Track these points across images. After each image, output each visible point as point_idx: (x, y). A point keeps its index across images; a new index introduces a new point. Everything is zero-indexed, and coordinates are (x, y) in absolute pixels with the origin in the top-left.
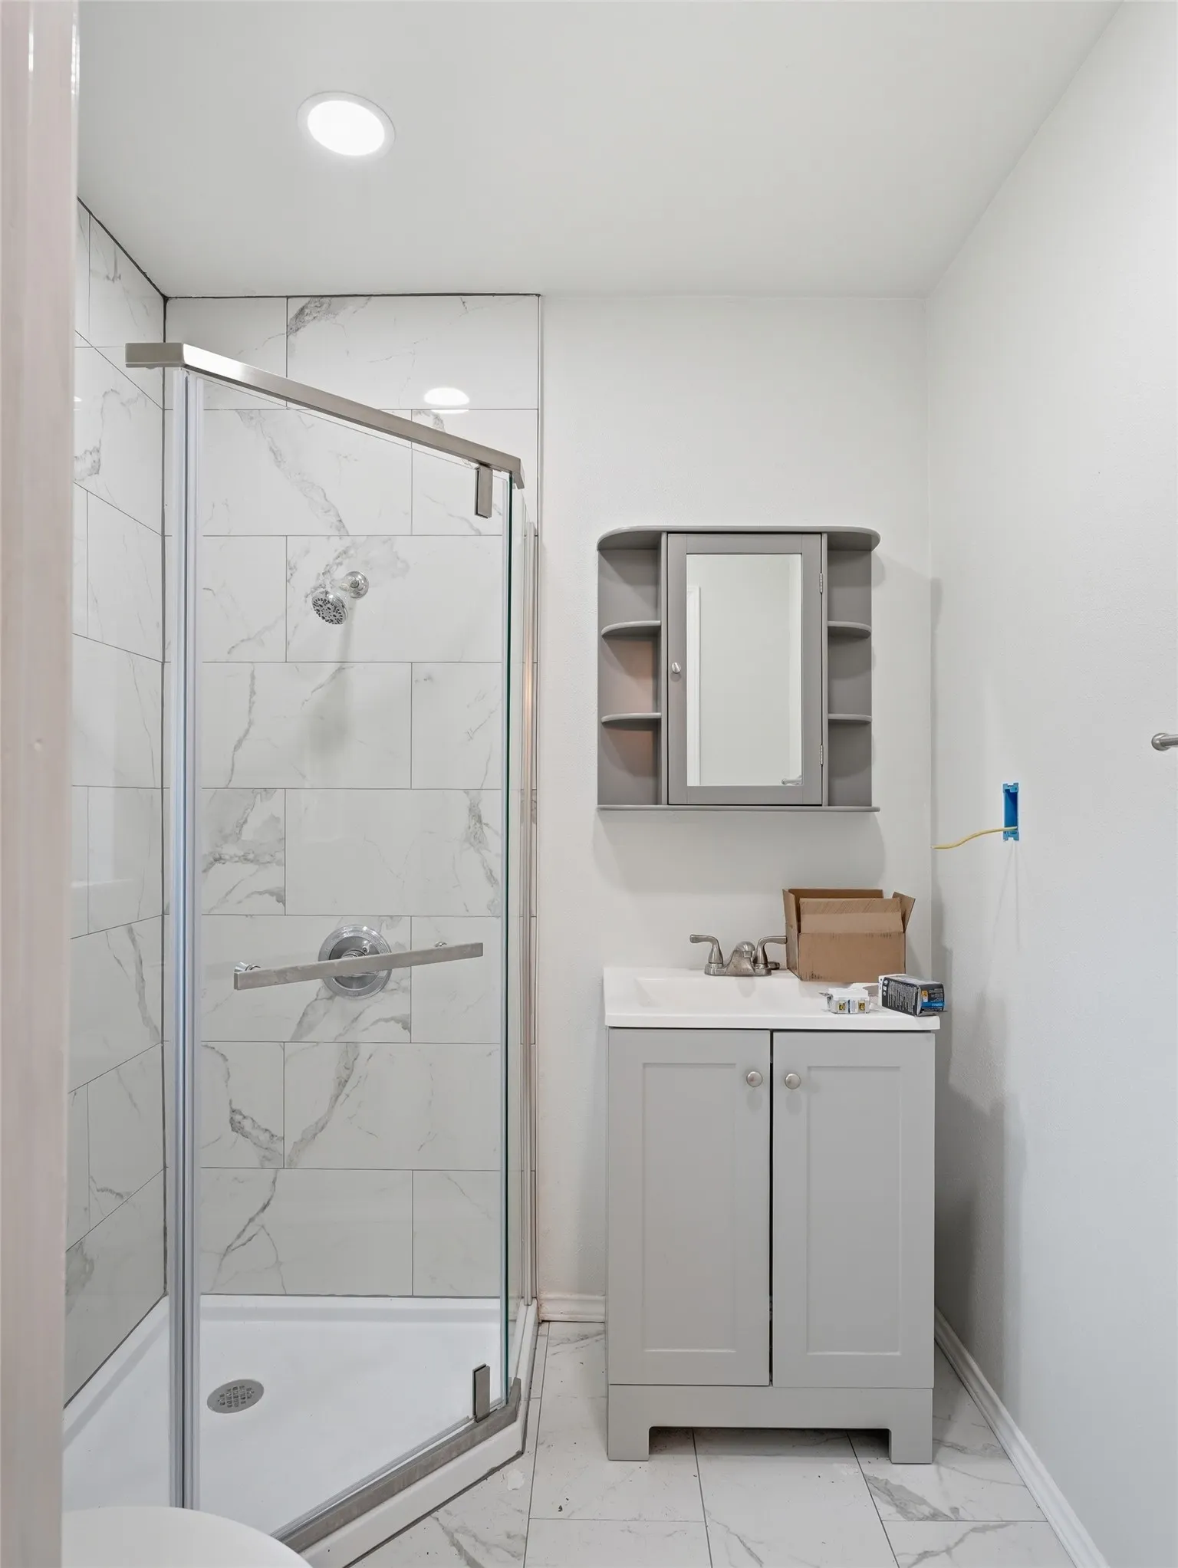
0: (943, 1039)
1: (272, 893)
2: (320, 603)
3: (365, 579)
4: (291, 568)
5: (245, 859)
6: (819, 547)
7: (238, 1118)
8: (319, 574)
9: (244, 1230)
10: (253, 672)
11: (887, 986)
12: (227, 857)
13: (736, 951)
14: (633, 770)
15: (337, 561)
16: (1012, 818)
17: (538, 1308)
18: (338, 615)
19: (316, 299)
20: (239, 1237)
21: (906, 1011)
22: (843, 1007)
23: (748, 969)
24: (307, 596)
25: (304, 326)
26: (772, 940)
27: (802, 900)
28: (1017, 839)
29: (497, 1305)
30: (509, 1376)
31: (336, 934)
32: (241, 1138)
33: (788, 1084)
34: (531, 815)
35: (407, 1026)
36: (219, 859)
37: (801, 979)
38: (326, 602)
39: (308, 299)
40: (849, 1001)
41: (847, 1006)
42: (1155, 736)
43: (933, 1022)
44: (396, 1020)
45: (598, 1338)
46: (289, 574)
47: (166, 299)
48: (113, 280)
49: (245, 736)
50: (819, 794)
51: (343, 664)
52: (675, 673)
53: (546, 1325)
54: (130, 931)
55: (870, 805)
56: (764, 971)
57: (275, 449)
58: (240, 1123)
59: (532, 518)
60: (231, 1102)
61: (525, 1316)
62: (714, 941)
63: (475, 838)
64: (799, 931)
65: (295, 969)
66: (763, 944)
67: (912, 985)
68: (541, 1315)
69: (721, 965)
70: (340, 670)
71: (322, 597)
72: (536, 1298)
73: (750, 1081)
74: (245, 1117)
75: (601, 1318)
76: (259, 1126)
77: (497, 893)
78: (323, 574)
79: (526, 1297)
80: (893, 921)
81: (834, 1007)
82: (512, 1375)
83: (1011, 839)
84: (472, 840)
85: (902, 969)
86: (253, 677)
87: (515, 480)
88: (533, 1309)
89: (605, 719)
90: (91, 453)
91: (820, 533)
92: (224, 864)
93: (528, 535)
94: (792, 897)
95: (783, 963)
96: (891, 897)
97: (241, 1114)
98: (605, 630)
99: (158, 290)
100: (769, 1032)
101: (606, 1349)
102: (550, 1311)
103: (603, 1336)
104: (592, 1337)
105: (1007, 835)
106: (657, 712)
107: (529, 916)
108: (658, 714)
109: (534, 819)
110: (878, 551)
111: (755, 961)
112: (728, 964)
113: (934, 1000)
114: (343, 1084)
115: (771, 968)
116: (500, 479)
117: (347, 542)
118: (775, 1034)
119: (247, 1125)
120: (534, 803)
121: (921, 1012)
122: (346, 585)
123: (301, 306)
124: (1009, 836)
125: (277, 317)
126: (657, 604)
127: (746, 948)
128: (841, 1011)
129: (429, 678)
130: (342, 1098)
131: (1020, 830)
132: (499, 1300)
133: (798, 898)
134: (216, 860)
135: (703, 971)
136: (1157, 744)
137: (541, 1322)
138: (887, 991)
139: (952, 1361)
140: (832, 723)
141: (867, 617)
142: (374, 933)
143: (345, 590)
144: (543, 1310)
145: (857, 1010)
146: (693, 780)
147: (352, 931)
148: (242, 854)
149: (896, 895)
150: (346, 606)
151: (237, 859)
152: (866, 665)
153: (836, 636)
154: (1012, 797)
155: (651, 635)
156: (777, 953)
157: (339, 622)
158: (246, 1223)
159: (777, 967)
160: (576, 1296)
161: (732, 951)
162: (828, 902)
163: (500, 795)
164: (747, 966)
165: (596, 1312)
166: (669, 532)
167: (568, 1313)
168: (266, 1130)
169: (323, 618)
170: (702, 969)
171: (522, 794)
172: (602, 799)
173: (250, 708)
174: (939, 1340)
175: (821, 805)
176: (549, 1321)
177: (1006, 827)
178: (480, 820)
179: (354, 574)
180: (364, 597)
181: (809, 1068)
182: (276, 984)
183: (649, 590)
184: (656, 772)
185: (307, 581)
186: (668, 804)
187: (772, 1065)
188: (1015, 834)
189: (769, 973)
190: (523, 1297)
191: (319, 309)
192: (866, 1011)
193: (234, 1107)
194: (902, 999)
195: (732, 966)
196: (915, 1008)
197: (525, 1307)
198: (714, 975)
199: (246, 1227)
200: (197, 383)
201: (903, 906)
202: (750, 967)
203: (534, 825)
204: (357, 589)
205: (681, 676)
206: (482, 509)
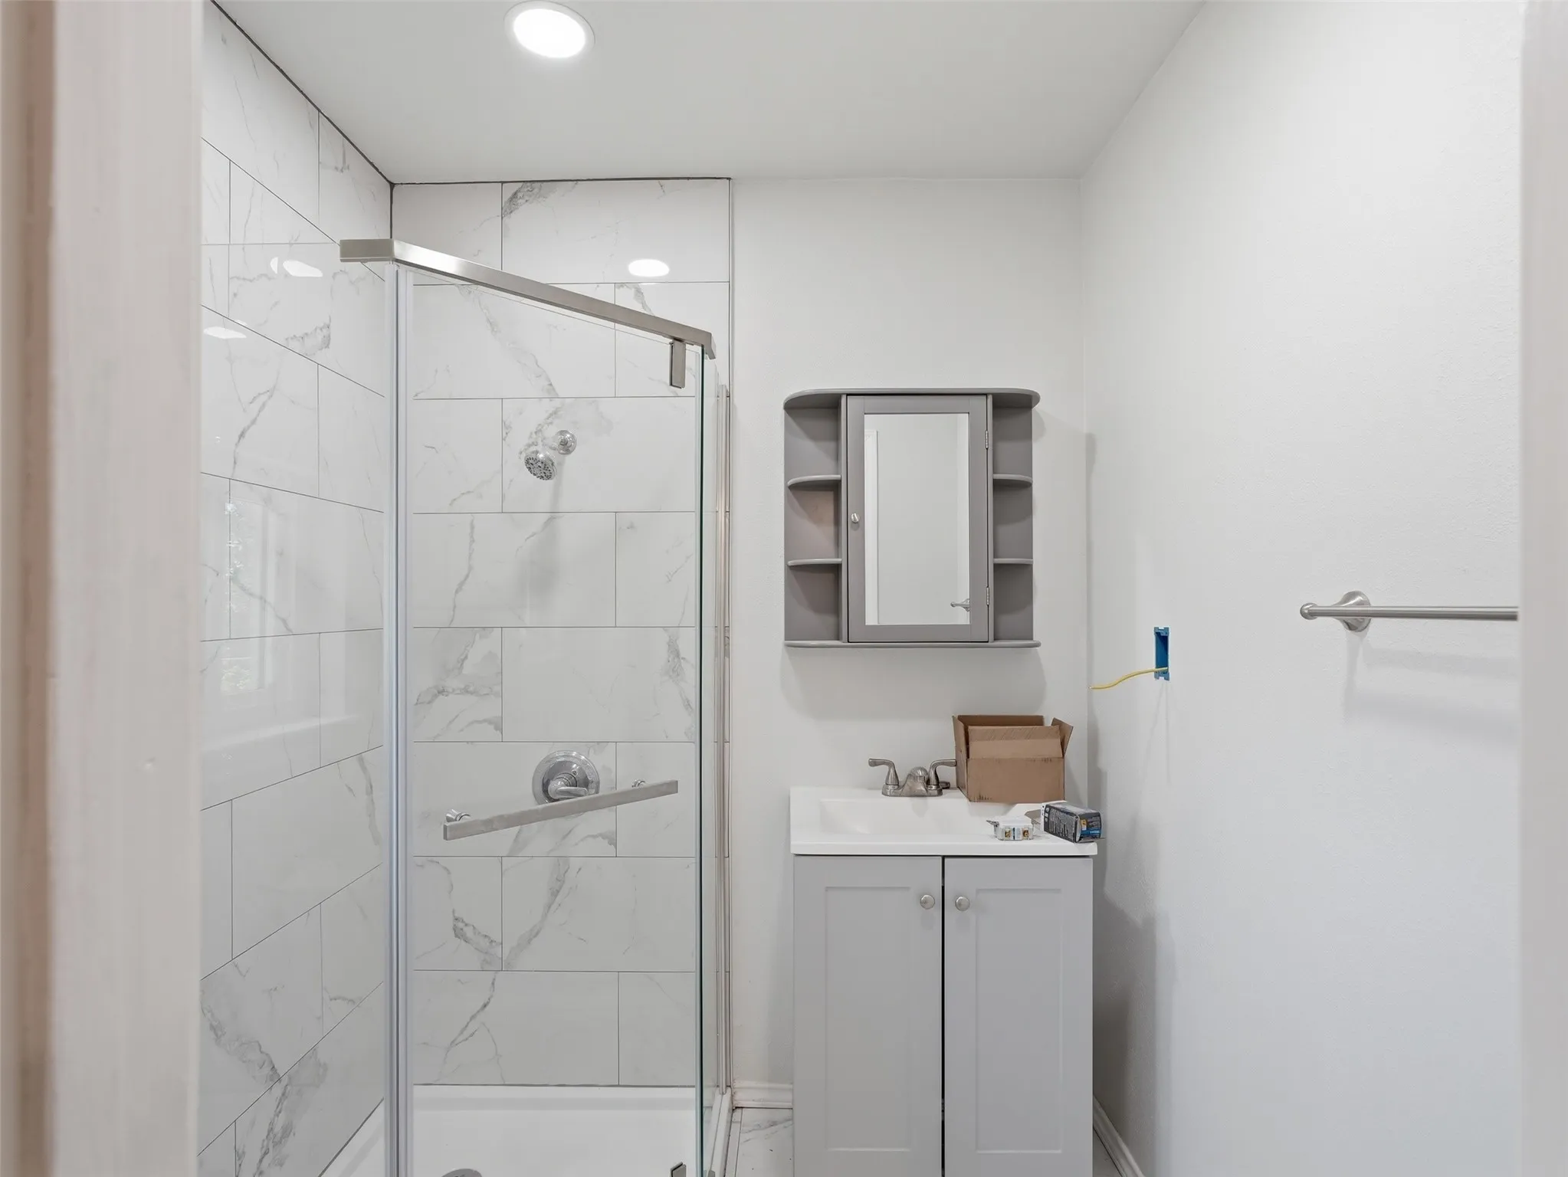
0: (1100, 864)
1: (490, 722)
2: (531, 461)
3: (573, 436)
4: (506, 427)
5: (466, 691)
6: (985, 406)
7: (460, 925)
8: (531, 433)
9: (466, 1026)
10: (472, 521)
11: (1049, 813)
12: (450, 690)
13: (910, 775)
14: (817, 609)
15: (549, 421)
16: (1162, 659)
17: (732, 1096)
18: (548, 474)
19: (529, 184)
20: (462, 1032)
21: (1066, 838)
22: (1008, 835)
23: (922, 790)
24: (521, 453)
25: (517, 208)
26: (943, 763)
27: (970, 728)
28: (1167, 679)
29: (692, 1094)
30: (704, 1169)
31: (547, 760)
32: (463, 943)
33: (958, 906)
34: (725, 649)
35: (613, 842)
36: (442, 692)
37: (970, 801)
38: (536, 460)
39: (521, 184)
40: (1014, 829)
41: (1012, 834)
42: (1304, 606)
43: (1091, 849)
44: (603, 836)
45: (786, 1124)
46: (504, 434)
47: (392, 185)
48: (342, 171)
49: (465, 579)
50: (984, 631)
51: (554, 515)
52: (855, 523)
53: (739, 1110)
54: (361, 761)
55: (1032, 639)
56: (936, 792)
57: (491, 320)
58: (462, 929)
59: (724, 381)
60: (454, 912)
61: (719, 1104)
62: (891, 764)
63: (674, 671)
64: (968, 756)
65: (501, 817)
66: (934, 766)
67: (1072, 814)
68: (735, 1102)
69: (897, 786)
70: (551, 519)
71: (534, 456)
72: (730, 1086)
73: (923, 903)
74: (466, 925)
75: (789, 1105)
76: (479, 933)
77: (692, 721)
78: (536, 433)
79: (721, 1086)
80: (1052, 747)
81: (1001, 835)
82: (706, 1168)
83: (1162, 678)
84: (671, 673)
85: (1061, 796)
86: (472, 527)
87: (707, 351)
88: (727, 1097)
89: (790, 563)
90: (321, 329)
91: (986, 395)
92: (447, 696)
93: (721, 396)
94: (961, 725)
95: (953, 783)
96: (1050, 725)
97: (463, 921)
98: (790, 483)
99: (385, 178)
100: (941, 858)
101: (793, 1136)
102: (742, 1099)
103: (791, 1122)
104: (781, 1123)
105: (1157, 675)
106: (838, 557)
107: (722, 741)
108: (839, 560)
109: (727, 653)
110: (1037, 409)
111: (928, 782)
112: (904, 786)
113: (1091, 828)
114: (555, 893)
115: (942, 787)
116: (693, 352)
117: (557, 403)
118: (946, 860)
119: (469, 932)
120: (727, 638)
121: (1080, 840)
122: (556, 445)
123: (515, 190)
124: (1160, 676)
125: (493, 200)
126: (837, 458)
127: (920, 773)
128: (1006, 838)
129: (631, 527)
130: (553, 907)
131: (1169, 671)
132: (694, 1089)
133: (967, 723)
134: (439, 693)
135: (881, 791)
136: (1305, 613)
137: (734, 1109)
138: (1048, 819)
139: (1108, 1147)
140: (997, 566)
141: (1029, 470)
142: (583, 757)
143: (555, 449)
144: (737, 1097)
145: (1021, 836)
146: (871, 619)
147: (563, 756)
148: (463, 686)
149: (1056, 722)
150: (555, 464)
151: (459, 692)
152: (1027, 512)
153: (1000, 486)
154: (1162, 639)
155: (833, 487)
156: (948, 774)
157: (549, 477)
158: (468, 1020)
159: (947, 786)
160: (767, 1085)
161: (906, 776)
162: (994, 730)
163: (694, 633)
164: (921, 788)
165: (785, 1100)
166: (848, 395)
167: (759, 1100)
168: (486, 936)
169: (535, 475)
170: (879, 789)
171: (716, 631)
172: (788, 636)
173: (470, 555)
174: (1097, 1128)
175: (987, 642)
176: (742, 1108)
177: (1157, 667)
178: (678, 655)
179: (562, 432)
180: (573, 453)
181: (978, 891)
182: (484, 832)
183: (832, 445)
184: (837, 611)
185: (520, 440)
186: (848, 642)
187: (943, 887)
188: (1166, 675)
189: (940, 793)
190: (718, 1086)
191: (530, 193)
192: (1030, 837)
193: (456, 915)
194: (1062, 826)
195: (906, 787)
196: (1075, 835)
197: (720, 1096)
198: (890, 796)
199: (468, 1023)
200: (408, 277)
201: (1062, 731)
202: (924, 789)
203: (727, 659)
204: (566, 447)
205: (859, 525)
206: (676, 379)
